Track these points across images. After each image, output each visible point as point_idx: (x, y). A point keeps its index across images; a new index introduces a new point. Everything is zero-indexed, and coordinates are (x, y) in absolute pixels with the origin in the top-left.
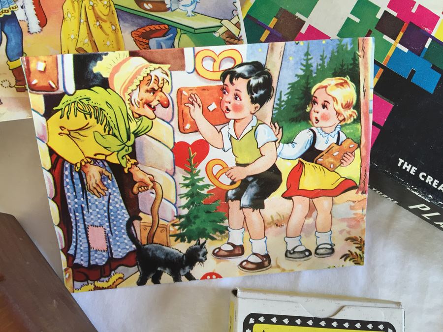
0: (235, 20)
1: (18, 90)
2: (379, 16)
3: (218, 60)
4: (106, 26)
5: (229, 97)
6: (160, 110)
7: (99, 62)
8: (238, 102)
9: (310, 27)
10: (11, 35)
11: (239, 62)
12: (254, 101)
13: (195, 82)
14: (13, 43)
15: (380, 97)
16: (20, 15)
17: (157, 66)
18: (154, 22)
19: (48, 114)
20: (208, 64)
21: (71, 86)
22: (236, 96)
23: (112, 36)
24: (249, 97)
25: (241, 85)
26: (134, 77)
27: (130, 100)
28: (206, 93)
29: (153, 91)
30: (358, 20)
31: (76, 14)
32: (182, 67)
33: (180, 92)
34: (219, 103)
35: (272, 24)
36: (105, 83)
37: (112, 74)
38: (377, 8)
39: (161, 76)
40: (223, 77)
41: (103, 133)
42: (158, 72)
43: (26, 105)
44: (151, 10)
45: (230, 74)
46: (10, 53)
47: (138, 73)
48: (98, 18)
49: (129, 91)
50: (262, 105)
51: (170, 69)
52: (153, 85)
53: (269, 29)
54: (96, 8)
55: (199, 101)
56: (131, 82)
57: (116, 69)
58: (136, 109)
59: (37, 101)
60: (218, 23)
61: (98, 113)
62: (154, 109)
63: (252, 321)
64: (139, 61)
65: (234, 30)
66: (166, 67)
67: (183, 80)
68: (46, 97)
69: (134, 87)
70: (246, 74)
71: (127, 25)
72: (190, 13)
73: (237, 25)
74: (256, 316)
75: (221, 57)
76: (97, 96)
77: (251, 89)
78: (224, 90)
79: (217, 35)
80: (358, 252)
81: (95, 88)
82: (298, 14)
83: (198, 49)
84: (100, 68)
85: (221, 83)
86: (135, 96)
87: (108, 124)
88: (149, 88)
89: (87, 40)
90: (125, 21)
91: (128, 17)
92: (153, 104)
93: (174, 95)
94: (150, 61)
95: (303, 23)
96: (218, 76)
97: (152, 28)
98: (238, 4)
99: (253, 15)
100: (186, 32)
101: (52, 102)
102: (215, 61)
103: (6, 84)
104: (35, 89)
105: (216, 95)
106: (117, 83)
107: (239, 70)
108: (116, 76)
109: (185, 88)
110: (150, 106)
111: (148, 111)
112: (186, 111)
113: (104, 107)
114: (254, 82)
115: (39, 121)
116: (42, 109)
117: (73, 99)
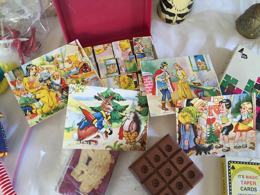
0: (218, 87)
1: (172, 107)
2: (255, 84)
3: (219, 99)
4: (188, 90)
5: (221, 107)
6: (204, 111)
7: (192, 101)
8: (223, 108)
9: (237, 88)
10: (168, 94)
11: (223, 99)
12: (227, 108)
13: (213, 104)
14: (169, 95)
15: (258, 106)
16: (169, 89)
17: (204, 101)
18: (199, 88)
19: (179, 113)
20: (216, 100)
21: (185, 106)
22: (223, 107)
23: (189, 92)
24: (225, 107)
25: (224, 104)
26: (199, 103)
27: (198, 109)
28: (215, 106)
29: (203, 106)
30: (249, 86)
31: (181, 88)
32: (210, 101)
33: (209, 106)
34: (218, 109)
35: (227, 88)
36: (192, 105)
37: (194, 103)
38: (254, 82)
39: (205, 103)
40: (220, 103)
41: (191, 116)
42: (205, 102)
43: (175, 110)
44: (197, 86)
45: (221, 102)
46: (169, 98)
47: (200, 102)
48: (186, 88)
49: (198, 107)
50: (229, 109)
51: (207, 101)
52: (203, 105)
53: (226, 89)
54: (185, 86)
55: (214, 109)
56: (198, 105)
57: (195, 102)
58: (199, 111)
59: (177, 109)
60: (214, 88)
61: (190, 112)
62: (203, 111)
63: (230, 163)
64: (201, 100)
65: (218, 89)
66: (206, 101)
67: (210, 104)
68: (179, 108)
69: (199, 106)
70: (225, 102)
71: (192, 90)
72: (207, 86)
73: (218, 88)
74: (231, 161)
75: (219, 98)
76: (190, 108)
77: (226, 105)
78: (220, 106)
79: (214, 91)
80: (254, 147)
81: (190, 106)
82: (233, 85)
83: (214, 97)
84: (192, 102)
85: (219, 104)
86: (199, 108)
87: (192, 114)
88: (202, 106)
89: (184, 94)
90: (192, 89)
91: (192, 87)
92: (203, 109)
93: (208, 107)
94: (203, 100)
95: (235, 87)
96: (218, 102)
97: (198, 90)
98: (218, 83)
99: (222, 85)
100: (206, 91)
101: (180, 110)
102: (218, 99)
103: (169, 105)
104: (177, 107)
105: (218, 107)
106: (195, 105)
107: (223, 101)
108: (195, 103)
109: (210, 106)
110: (202, 110)
111: (201, 111)
112: (210, 111)
113: (192, 110)
114: (227, 104)
115: (177, 114)
116: (178, 111)
117: (185, 109)
